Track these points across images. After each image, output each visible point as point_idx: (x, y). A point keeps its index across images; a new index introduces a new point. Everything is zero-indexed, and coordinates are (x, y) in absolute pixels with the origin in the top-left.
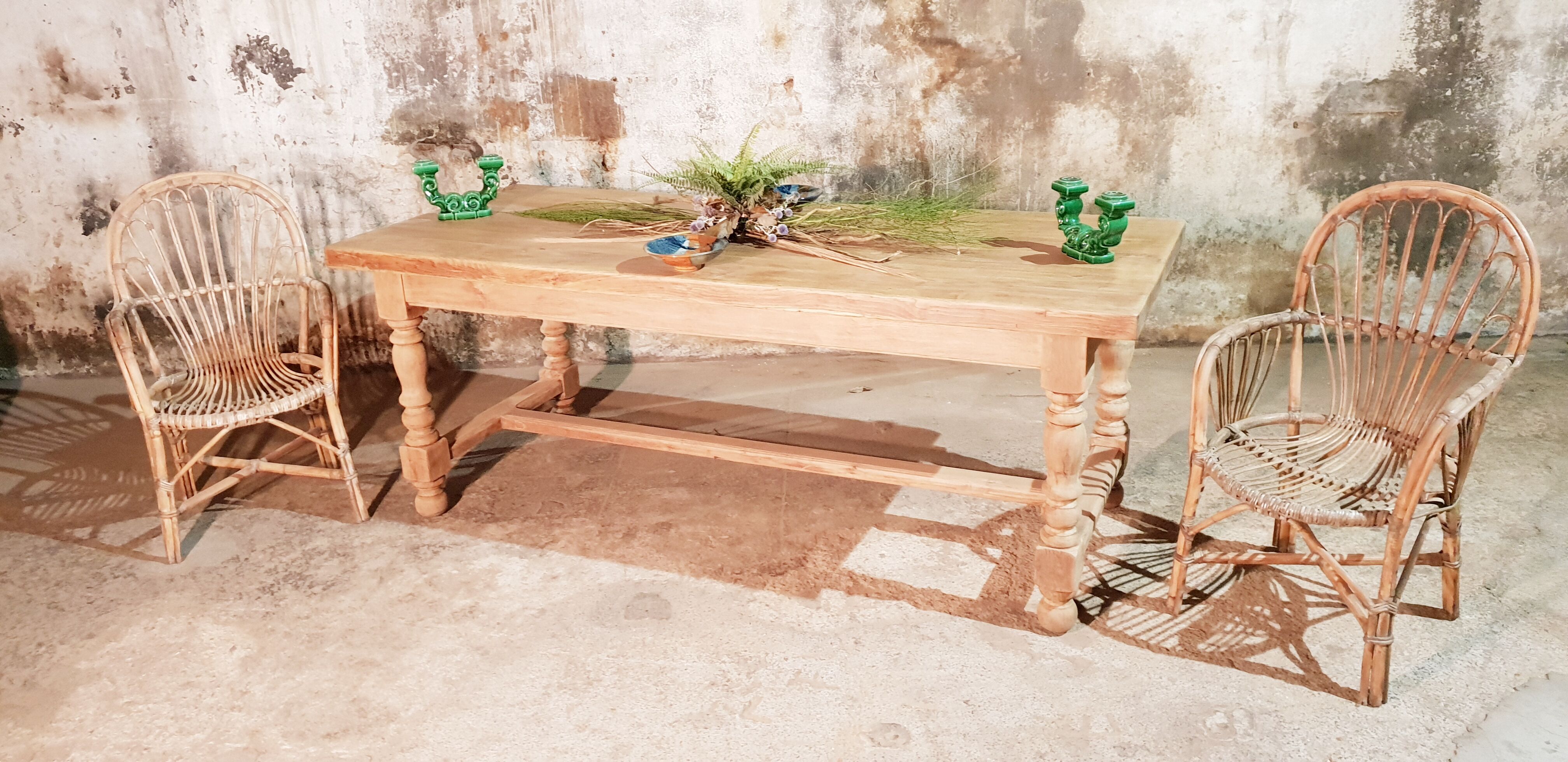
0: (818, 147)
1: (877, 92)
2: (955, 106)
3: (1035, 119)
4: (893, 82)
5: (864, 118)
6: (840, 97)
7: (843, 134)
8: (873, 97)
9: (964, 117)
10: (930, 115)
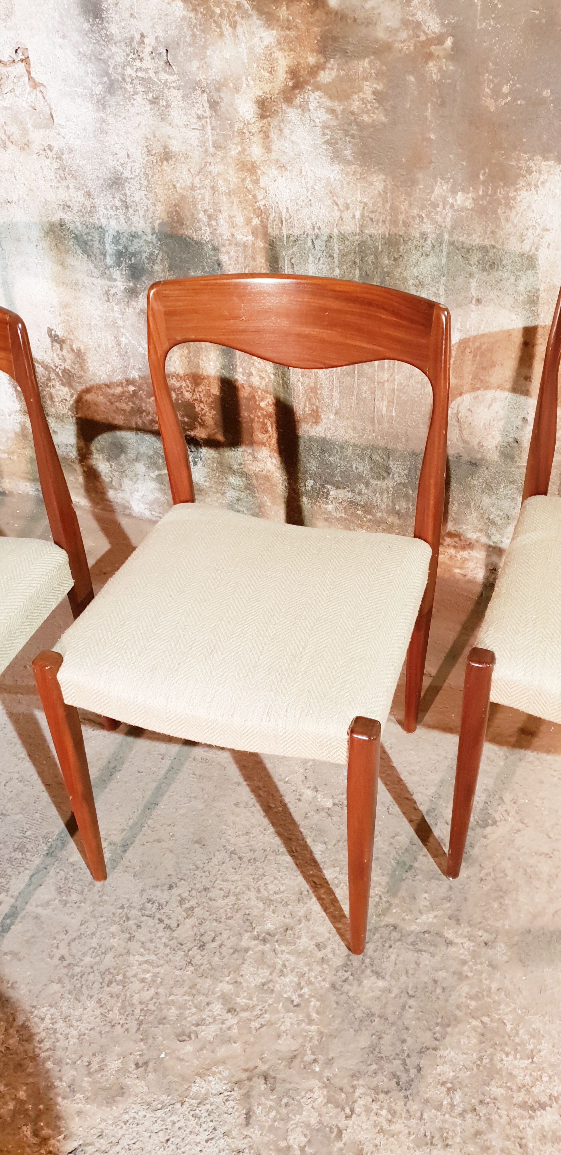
0: (89, 194)
1: (175, 96)
2: (320, 141)
3: (476, 190)
4: (201, 77)
5: (158, 149)
6: (112, 101)
7: (126, 174)
8: (168, 106)
9: (337, 167)
10: (274, 156)
